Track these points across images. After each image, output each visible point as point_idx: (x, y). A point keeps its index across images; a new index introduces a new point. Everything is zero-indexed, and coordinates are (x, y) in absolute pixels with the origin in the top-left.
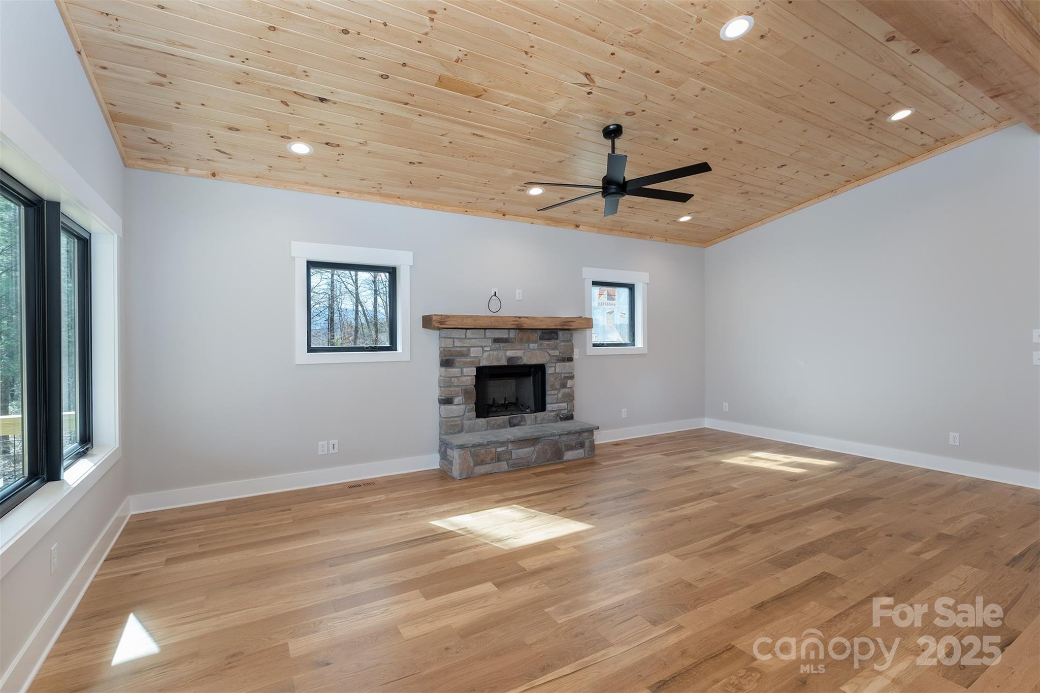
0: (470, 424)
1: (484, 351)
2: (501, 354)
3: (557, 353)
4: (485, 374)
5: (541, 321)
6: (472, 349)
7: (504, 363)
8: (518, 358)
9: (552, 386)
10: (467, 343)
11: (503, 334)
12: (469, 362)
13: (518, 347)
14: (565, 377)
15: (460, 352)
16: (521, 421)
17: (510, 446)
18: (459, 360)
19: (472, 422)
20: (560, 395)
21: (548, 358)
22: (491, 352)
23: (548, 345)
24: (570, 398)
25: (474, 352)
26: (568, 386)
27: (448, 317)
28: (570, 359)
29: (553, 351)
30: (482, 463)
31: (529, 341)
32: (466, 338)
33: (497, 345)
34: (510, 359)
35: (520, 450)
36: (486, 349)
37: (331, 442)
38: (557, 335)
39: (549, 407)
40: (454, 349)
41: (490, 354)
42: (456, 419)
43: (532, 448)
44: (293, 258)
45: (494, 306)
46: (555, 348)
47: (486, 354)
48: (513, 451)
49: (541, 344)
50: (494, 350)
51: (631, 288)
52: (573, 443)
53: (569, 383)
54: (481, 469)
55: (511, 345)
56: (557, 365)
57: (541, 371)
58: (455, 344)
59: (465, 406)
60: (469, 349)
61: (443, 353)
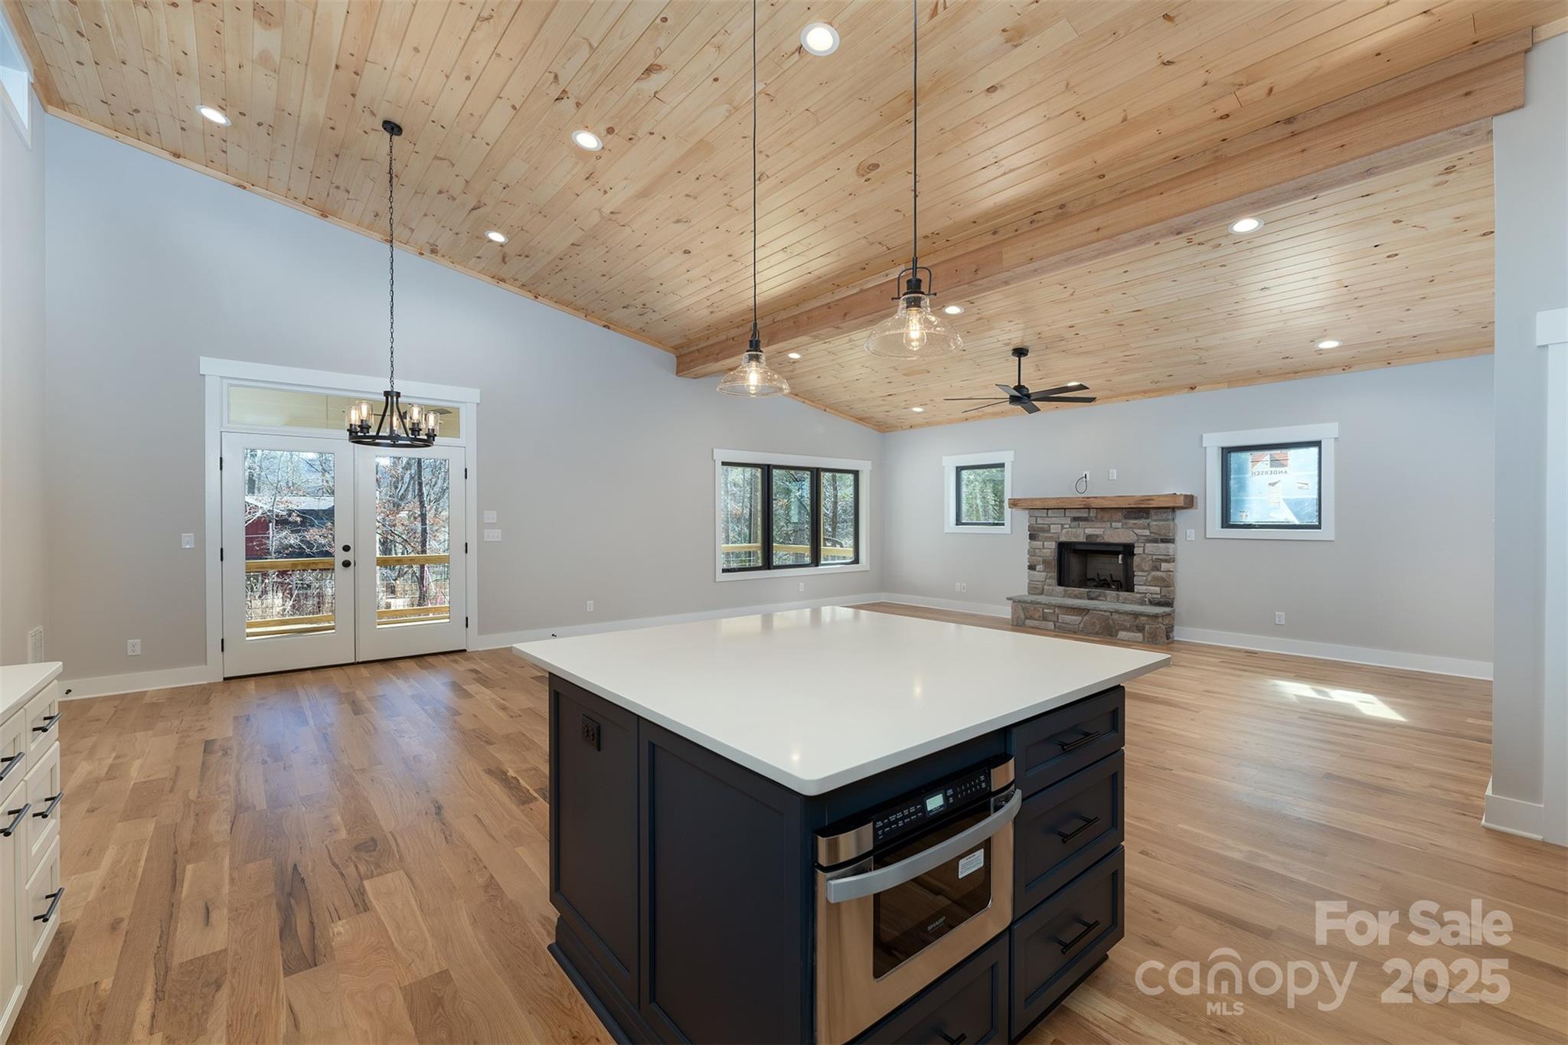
0: (1049, 589)
1: (1062, 528)
2: (1080, 531)
3: (1147, 532)
4: (1063, 548)
6: (1052, 526)
7: (1082, 539)
8: (1097, 536)
9: (1138, 566)
10: (1048, 521)
11: (1082, 513)
12: (1051, 537)
13: (1098, 525)
14: (1159, 559)
15: (1040, 528)
16: (1100, 596)
18: (1041, 534)
19: (1051, 588)
20: (1150, 578)
21: (1135, 538)
22: (1070, 529)
23: (1134, 524)
24: (1167, 583)
25: (1054, 529)
26: (1162, 570)
27: (1019, 500)
28: (1171, 541)
29: (1140, 531)
30: (1031, 618)
31: (1111, 521)
32: (1047, 516)
33: (1076, 523)
34: (1088, 536)
36: (1066, 526)
37: (963, 584)
38: (1149, 514)
39: (1137, 588)
41: (1069, 532)
42: (1039, 583)
45: (1082, 488)
46: (1145, 527)
47: (1064, 530)
48: (1061, 615)
49: (1126, 524)
50: (1074, 528)
51: (1318, 445)
53: (1164, 566)
54: (1028, 622)
55: (1091, 523)
56: (1147, 545)
57: (1128, 550)
58: (1038, 522)
59: (1045, 574)
60: (1049, 525)
61: (1031, 528)
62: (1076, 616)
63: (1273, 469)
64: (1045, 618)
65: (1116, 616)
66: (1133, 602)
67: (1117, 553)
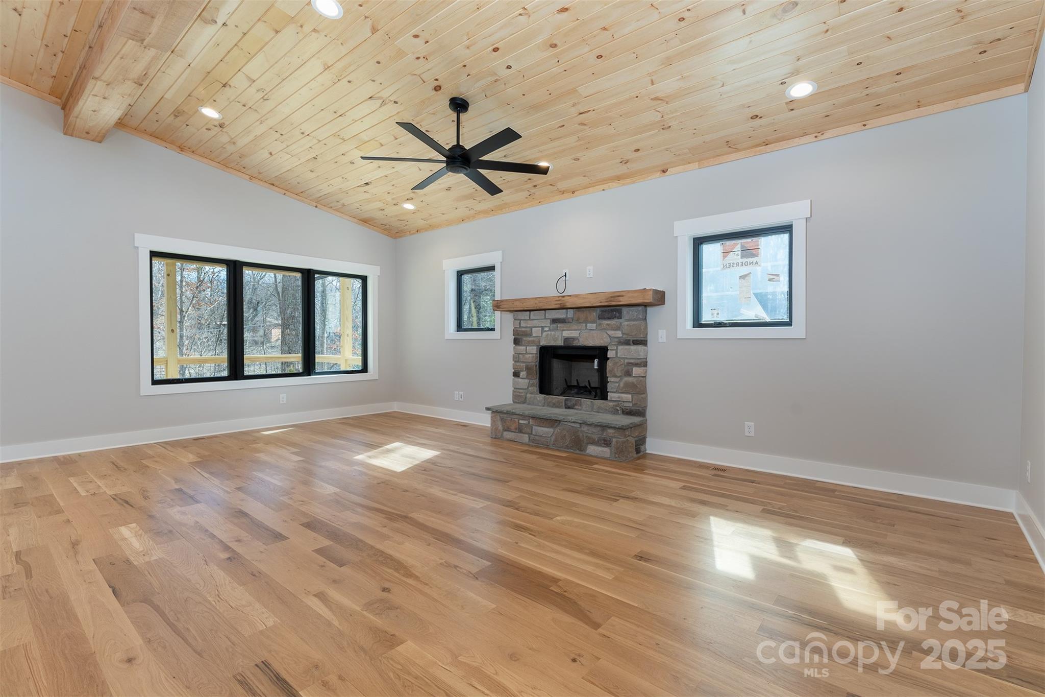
1: (543, 331)
2: (558, 333)
3: (619, 334)
4: (547, 354)
6: (533, 329)
7: (560, 343)
8: (574, 339)
9: (613, 372)
10: (530, 323)
11: (560, 314)
12: (532, 341)
13: (575, 327)
14: (629, 363)
15: (524, 332)
16: (576, 405)
17: (531, 422)
18: (524, 339)
19: (533, 396)
20: (622, 385)
21: (608, 340)
22: (549, 333)
23: (608, 325)
24: (639, 389)
25: (536, 332)
28: (644, 342)
29: (613, 332)
30: (507, 430)
31: (586, 321)
32: (530, 319)
33: (555, 325)
34: (566, 339)
35: (539, 428)
36: (546, 329)
37: (460, 393)
38: (620, 312)
39: (610, 396)
40: (520, 329)
41: (547, 335)
42: (521, 391)
43: (551, 430)
44: (445, 271)
45: (562, 284)
46: (618, 328)
47: (544, 334)
48: (533, 427)
49: (600, 324)
50: (553, 330)
52: (596, 437)
53: (636, 371)
54: (507, 435)
55: (568, 325)
56: (620, 347)
57: (601, 353)
58: (522, 326)
59: (528, 381)
60: (531, 328)
61: (516, 332)
62: (548, 427)
63: (745, 260)
64: (520, 430)
65: (585, 428)
66: (607, 411)
67: (591, 359)
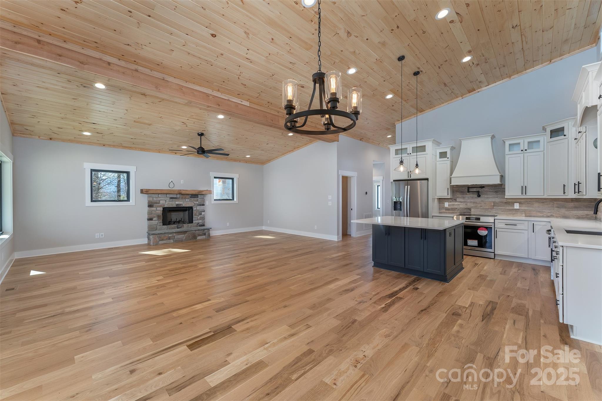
0: (160, 227)
2: (173, 203)
3: (197, 203)
4: (167, 211)
5: (189, 191)
6: (161, 201)
7: (175, 206)
8: (180, 204)
9: (195, 214)
10: (159, 199)
11: (175, 196)
12: (160, 206)
13: (181, 200)
14: (201, 211)
15: (156, 202)
16: (181, 227)
17: (174, 234)
18: (155, 205)
19: (161, 227)
20: (199, 218)
21: (194, 204)
22: (169, 202)
23: (194, 200)
24: (203, 218)
25: (161, 202)
26: (202, 214)
27: (150, 190)
28: (204, 205)
30: (162, 240)
31: (185, 198)
32: (158, 197)
33: (172, 200)
34: (177, 205)
35: (178, 236)
36: (167, 201)
38: (198, 196)
39: (194, 222)
40: (153, 201)
41: (169, 203)
42: (154, 226)
43: (184, 235)
44: (85, 169)
45: (172, 185)
46: (197, 201)
47: (167, 203)
48: (175, 236)
49: (191, 200)
50: (171, 201)
51: (233, 179)
52: (201, 234)
53: (203, 213)
54: (161, 242)
55: (178, 200)
56: (198, 207)
57: (191, 208)
58: (154, 199)
59: (158, 221)
60: (159, 201)
61: (149, 202)
62: (182, 235)
66: (194, 226)
67: (186, 210)
